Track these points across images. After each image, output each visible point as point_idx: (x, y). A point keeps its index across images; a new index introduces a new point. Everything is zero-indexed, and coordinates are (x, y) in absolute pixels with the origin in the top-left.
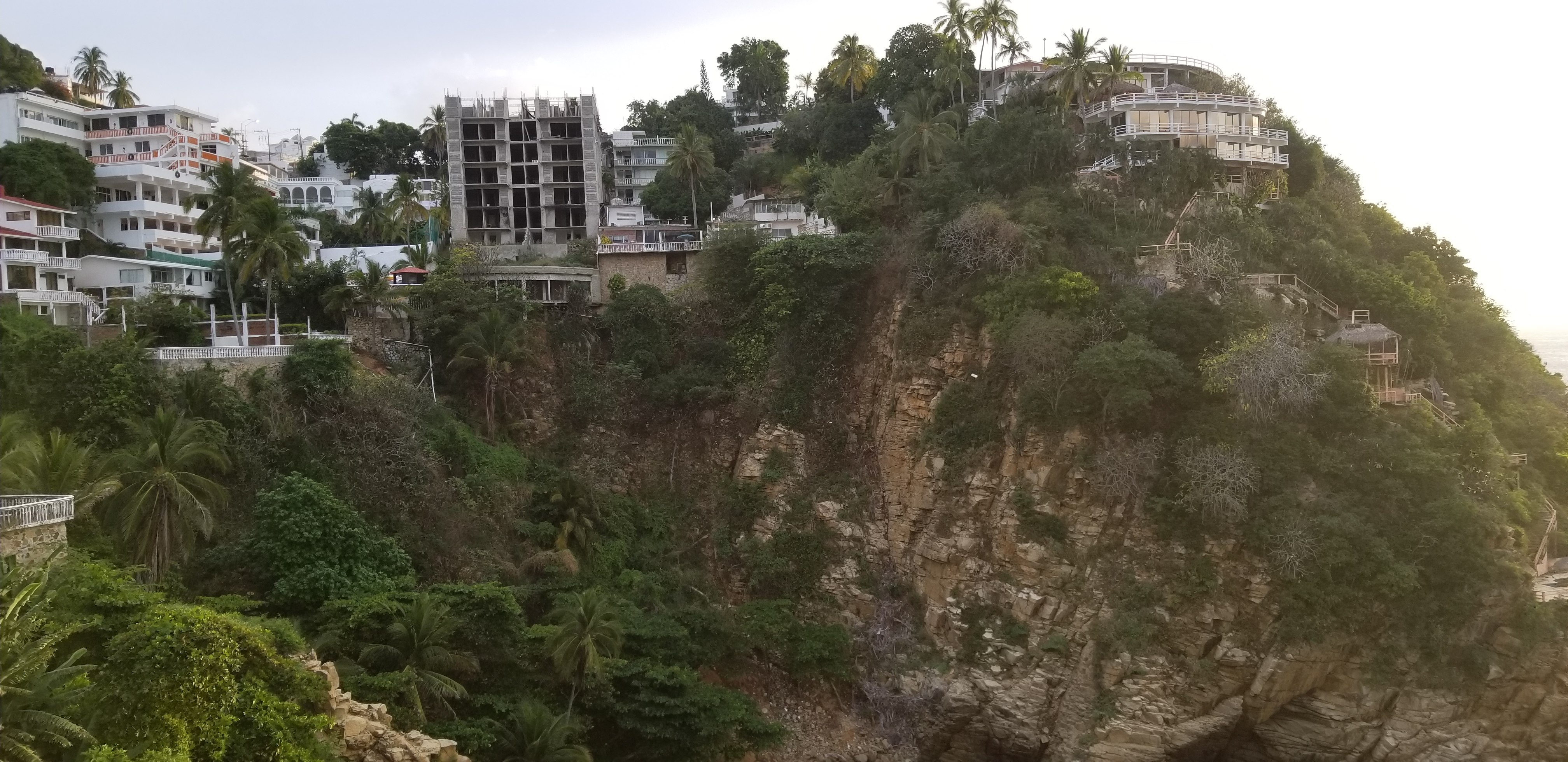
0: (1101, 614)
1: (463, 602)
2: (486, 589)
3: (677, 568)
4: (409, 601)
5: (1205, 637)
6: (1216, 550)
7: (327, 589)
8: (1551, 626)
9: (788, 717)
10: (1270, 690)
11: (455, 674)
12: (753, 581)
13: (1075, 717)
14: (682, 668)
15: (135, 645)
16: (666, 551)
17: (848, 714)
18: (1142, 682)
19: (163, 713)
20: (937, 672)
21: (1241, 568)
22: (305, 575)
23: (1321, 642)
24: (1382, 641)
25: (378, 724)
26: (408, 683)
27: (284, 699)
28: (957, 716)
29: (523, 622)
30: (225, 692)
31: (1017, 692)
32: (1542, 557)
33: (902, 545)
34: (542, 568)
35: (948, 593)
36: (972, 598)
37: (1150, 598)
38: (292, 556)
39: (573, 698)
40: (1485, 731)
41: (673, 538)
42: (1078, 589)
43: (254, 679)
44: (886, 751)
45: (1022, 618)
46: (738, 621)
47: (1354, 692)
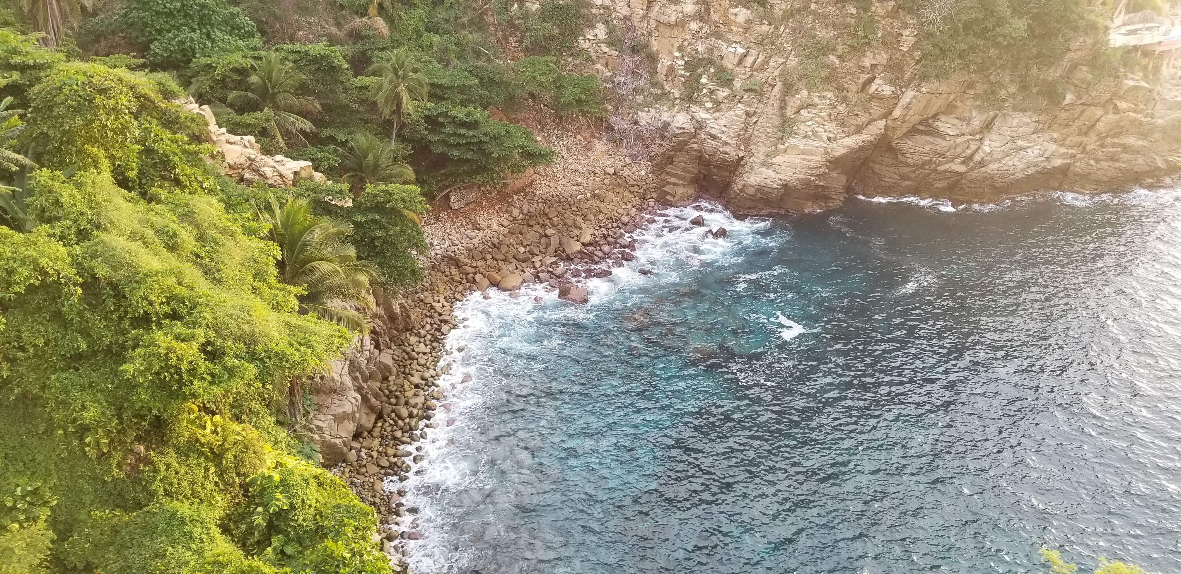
0: (789, 62)
1: (301, 59)
2: (318, 48)
3: (466, 32)
4: (260, 59)
5: (864, 77)
6: (879, 10)
7: (193, 49)
8: (1117, 65)
9: (556, 143)
10: (906, 115)
11: (304, 114)
12: (526, 42)
13: (764, 138)
14: (475, 108)
15: (51, 94)
16: (457, 18)
17: (600, 140)
18: (814, 111)
19: (84, 144)
20: (665, 108)
21: (896, 24)
22: (174, 39)
23: (948, 79)
24: (992, 77)
25: (250, 151)
26: (268, 120)
27: (175, 133)
28: (679, 139)
29: (350, 72)
30: (128, 128)
31: (723, 121)
32: (1120, 13)
33: (641, 12)
34: (360, 32)
35: (675, 48)
36: (694, 52)
37: (826, 49)
38: (160, 23)
39: (395, 132)
40: (1054, 141)
41: (461, 8)
42: (773, 44)
43: (149, 118)
44: (627, 165)
45: (730, 66)
46: (516, 73)
47: (967, 115)
